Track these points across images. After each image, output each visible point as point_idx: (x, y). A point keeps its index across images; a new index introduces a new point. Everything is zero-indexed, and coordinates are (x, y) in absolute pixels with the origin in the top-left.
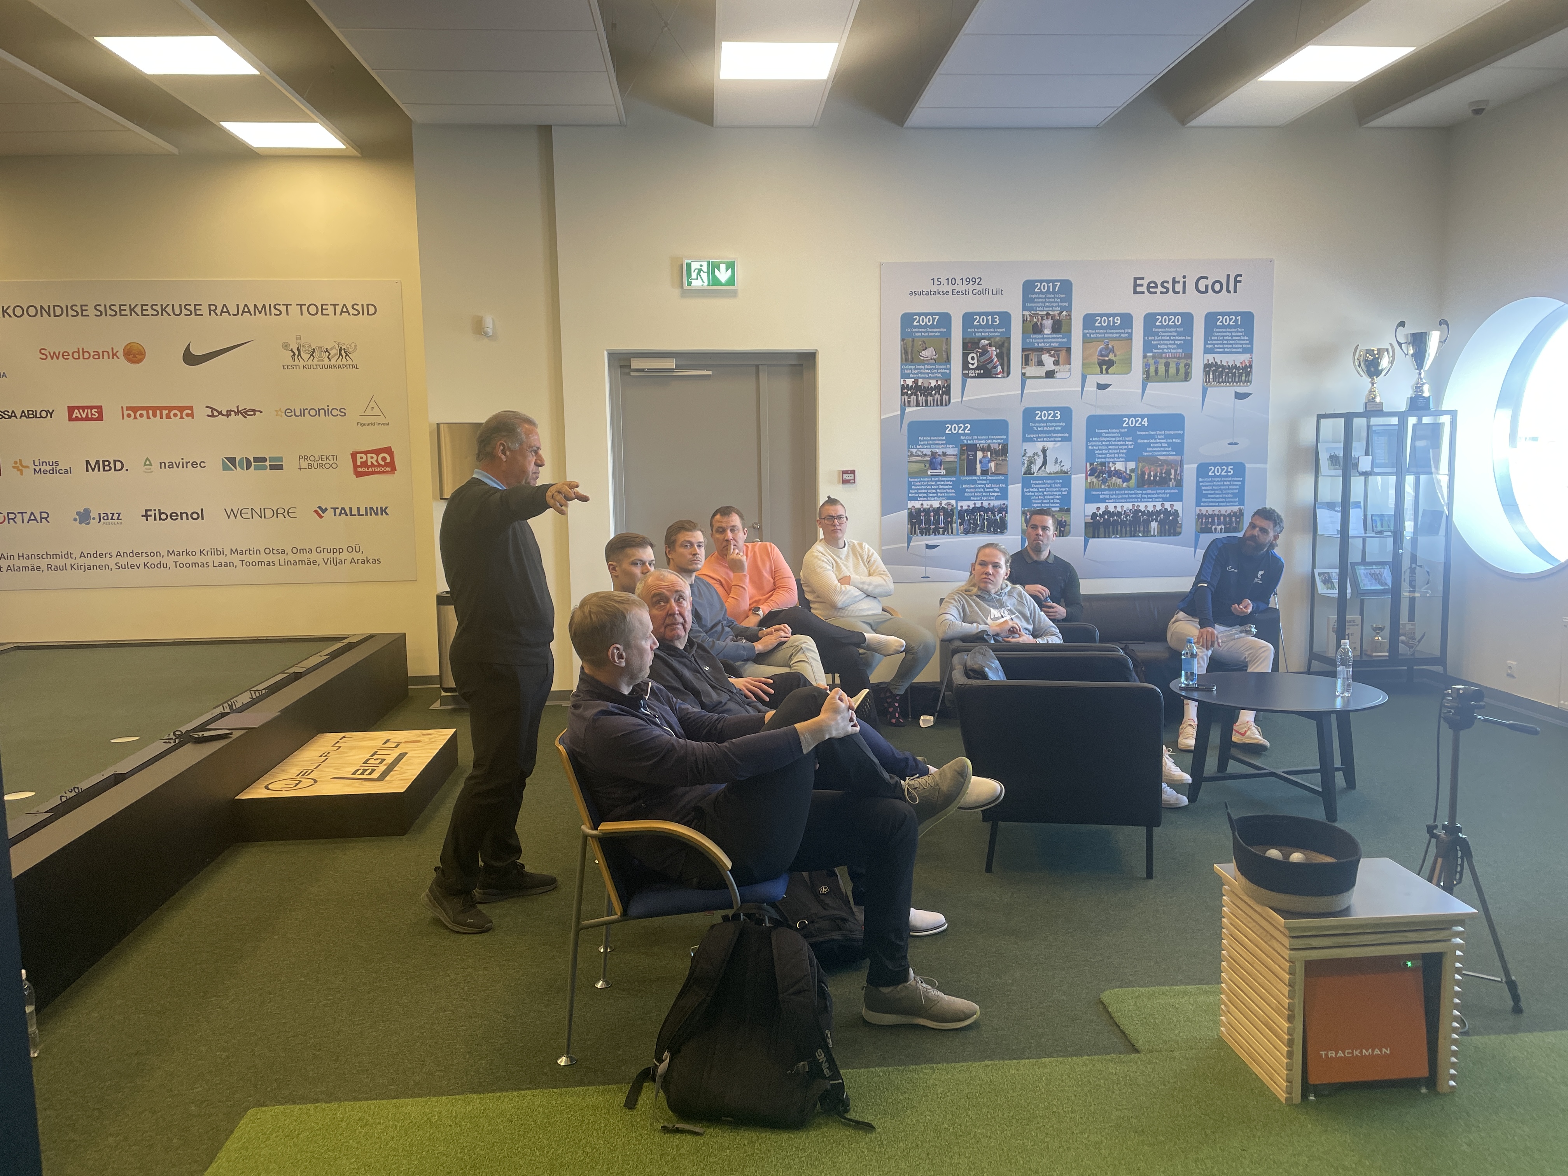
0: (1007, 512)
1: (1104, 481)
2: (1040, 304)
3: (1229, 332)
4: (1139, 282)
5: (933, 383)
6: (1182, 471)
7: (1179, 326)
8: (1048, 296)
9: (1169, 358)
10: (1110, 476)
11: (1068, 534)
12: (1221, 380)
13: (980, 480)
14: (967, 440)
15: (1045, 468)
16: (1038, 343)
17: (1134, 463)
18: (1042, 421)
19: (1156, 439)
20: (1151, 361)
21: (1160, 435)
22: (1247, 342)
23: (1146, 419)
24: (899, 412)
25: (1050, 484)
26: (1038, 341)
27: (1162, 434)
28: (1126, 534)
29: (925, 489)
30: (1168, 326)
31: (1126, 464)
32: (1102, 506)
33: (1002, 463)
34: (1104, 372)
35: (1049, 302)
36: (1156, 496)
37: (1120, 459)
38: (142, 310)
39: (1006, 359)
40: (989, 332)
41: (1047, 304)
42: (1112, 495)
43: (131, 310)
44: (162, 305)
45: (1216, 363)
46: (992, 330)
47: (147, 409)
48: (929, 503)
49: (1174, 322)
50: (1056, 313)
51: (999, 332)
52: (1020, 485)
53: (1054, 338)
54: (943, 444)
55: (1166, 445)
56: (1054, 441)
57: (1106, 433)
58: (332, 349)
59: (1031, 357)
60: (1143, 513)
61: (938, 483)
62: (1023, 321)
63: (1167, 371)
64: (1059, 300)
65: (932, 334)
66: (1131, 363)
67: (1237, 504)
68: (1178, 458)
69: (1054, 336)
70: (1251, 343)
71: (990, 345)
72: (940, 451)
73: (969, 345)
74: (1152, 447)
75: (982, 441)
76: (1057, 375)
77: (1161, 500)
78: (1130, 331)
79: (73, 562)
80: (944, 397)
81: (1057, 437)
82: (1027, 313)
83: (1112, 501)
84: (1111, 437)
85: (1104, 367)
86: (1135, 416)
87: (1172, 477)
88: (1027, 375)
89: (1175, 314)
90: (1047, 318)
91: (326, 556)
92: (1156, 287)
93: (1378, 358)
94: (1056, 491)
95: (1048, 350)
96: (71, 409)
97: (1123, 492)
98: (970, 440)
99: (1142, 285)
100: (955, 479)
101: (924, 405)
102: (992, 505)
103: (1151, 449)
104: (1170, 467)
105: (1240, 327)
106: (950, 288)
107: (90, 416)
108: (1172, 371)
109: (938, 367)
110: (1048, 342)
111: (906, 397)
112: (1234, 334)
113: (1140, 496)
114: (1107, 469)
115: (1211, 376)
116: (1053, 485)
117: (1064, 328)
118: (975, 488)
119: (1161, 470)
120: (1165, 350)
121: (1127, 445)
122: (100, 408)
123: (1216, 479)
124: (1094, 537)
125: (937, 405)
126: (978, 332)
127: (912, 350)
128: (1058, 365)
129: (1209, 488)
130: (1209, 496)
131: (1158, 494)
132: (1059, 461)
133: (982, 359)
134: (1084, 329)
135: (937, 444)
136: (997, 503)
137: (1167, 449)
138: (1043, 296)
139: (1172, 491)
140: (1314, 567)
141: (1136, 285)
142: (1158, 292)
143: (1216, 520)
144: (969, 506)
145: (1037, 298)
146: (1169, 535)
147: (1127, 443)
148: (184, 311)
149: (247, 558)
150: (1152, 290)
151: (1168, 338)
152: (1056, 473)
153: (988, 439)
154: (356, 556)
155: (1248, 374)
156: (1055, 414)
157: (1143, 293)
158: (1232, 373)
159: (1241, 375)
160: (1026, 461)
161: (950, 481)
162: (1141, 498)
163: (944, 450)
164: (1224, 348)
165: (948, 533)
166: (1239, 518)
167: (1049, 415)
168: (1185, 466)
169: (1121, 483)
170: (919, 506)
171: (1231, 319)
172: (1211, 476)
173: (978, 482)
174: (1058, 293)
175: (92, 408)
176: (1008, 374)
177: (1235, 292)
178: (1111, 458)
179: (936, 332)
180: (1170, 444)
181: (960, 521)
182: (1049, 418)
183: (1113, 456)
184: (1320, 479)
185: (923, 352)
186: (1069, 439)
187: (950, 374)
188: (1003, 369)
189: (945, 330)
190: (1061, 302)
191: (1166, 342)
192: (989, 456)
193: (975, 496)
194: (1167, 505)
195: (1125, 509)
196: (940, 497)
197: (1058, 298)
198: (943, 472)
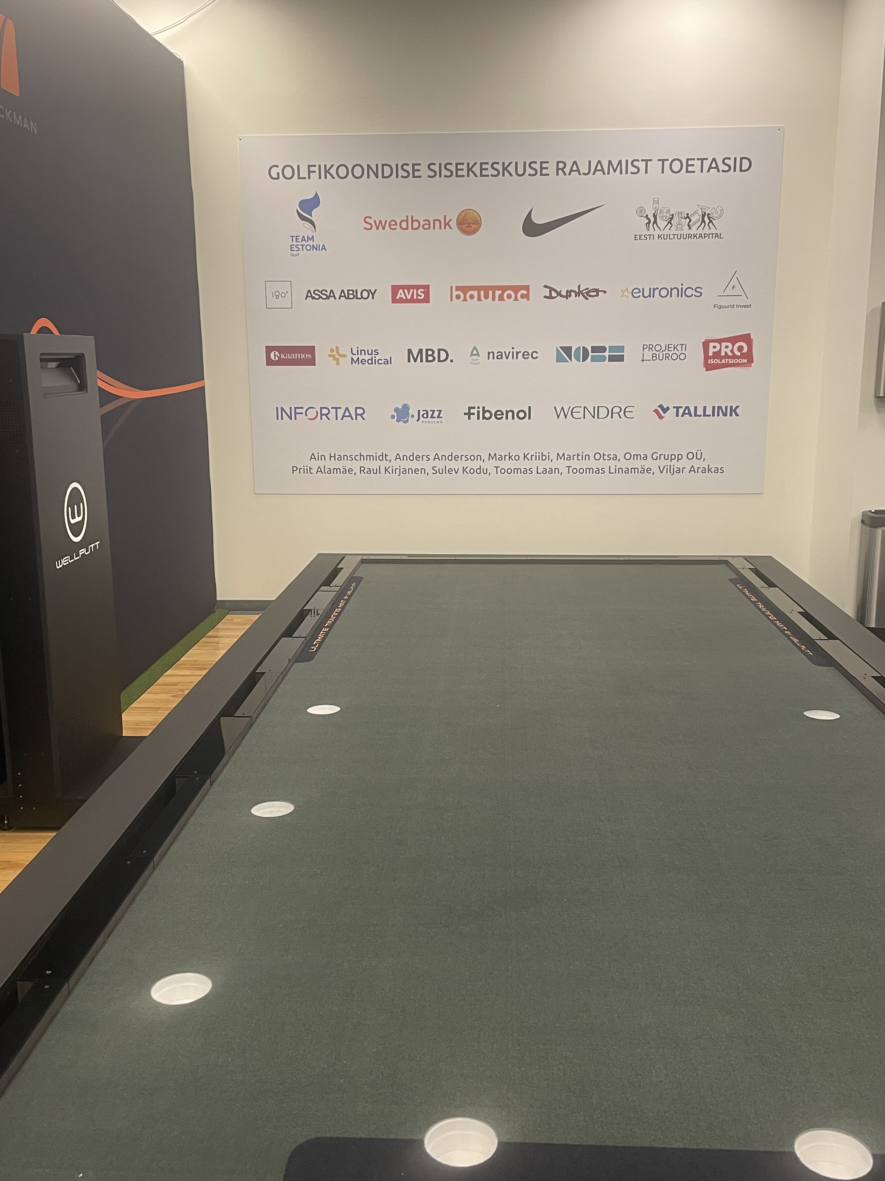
38: (482, 169)
43: (469, 169)
44: (504, 163)
47: (478, 288)
58: (693, 215)
79: (387, 463)
91: (663, 463)
96: (395, 289)
107: (415, 297)
122: (426, 288)
148: (529, 171)
149: (575, 464)
154: (696, 463)
175: (417, 287)
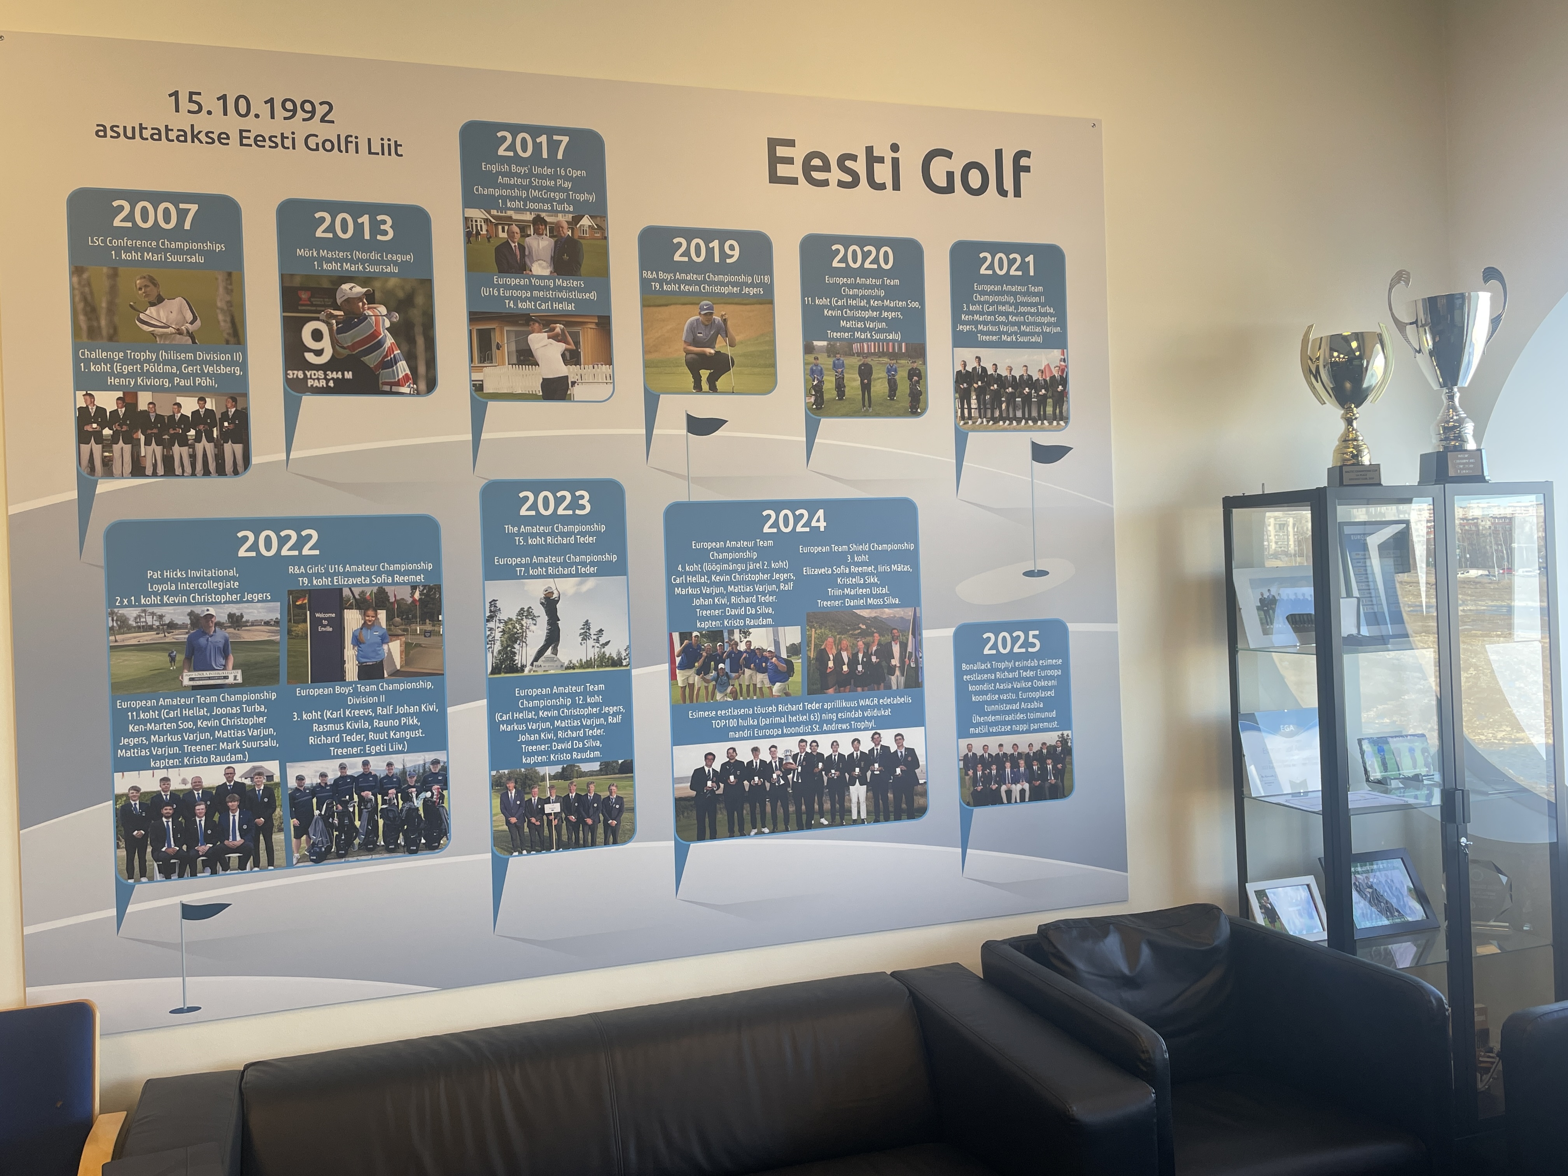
0: (445, 785)
1: (722, 682)
2: (516, 192)
3: (1010, 293)
4: (781, 151)
5: (189, 406)
6: (918, 646)
7: (890, 274)
8: (536, 170)
9: (869, 354)
10: (736, 667)
11: (630, 835)
12: (997, 414)
13: (356, 694)
14: (310, 577)
15: (555, 652)
16: (515, 299)
17: (798, 629)
18: (538, 519)
19: (848, 565)
20: (826, 362)
21: (859, 553)
22: (1053, 320)
23: (821, 513)
24: (74, 495)
25: (572, 695)
26: (516, 293)
27: (864, 553)
28: (786, 821)
29: (173, 732)
30: (862, 272)
31: (776, 634)
32: (720, 751)
33: (423, 640)
34: (705, 386)
35: (540, 188)
36: (859, 714)
37: (761, 621)
39: (420, 341)
40: (363, 262)
41: (536, 193)
42: (744, 717)
45: (984, 369)
46: (374, 256)
48: (189, 773)
49: (876, 261)
50: (563, 219)
51: (395, 263)
52: (484, 702)
53: (560, 289)
54: (232, 591)
55: (874, 580)
56: (577, 575)
57: (719, 550)
59: (496, 338)
60: (829, 762)
61: (217, 711)
62: (468, 235)
63: (866, 387)
64: (568, 185)
65: (181, 259)
66: (774, 365)
67: (1055, 724)
68: (908, 613)
69: (559, 282)
70: (1062, 321)
71: (370, 298)
72: (220, 614)
73: (304, 296)
74: (843, 587)
75: (359, 580)
76: (577, 392)
77: (871, 724)
78: (767, 279)
80: (228, 447)
81: (584, 564)
82: (477, 214)
83: (746, 733)
84: (735, 561)
85: (705, 374)
86: (793, 505)
87: (895, 662)
88: (488, 388)
89: (878, 242)
90: (537, 232)
92: (826, 168)
93: (1361, 358)
94: (590, 716)
95: (546, 322)
97: (772, 709)
98: (318, 576)
99: (790, 161)
100: (274, 696)
101: (161, 470)
102: (398, 767)
103: (839, 592)
104: (888, 638)
105: (1034, 281)
106: (232, 124)
108: (880, 387)
109: (201, 356)
110: (545, 300)
111: (97, 449)
112: (1021, 299)
113: (816, 717)
114: (727, 649)
115: (974, 404)
116: (580, 700)
117: (587, 263)
118: (343, 720)
119: (868, 645)
120: (857, 335)
121: (777, 582)
123: (1002, 665)
124: (701, 838)
125: (207, 473)
126: (329, 261)
127: (111, 304)
128: (577, 363)
129: (985, 687)
130: (988, 708)
131: (864, 708)
132: (593, 631)
133: (349, 338)
134: (643, 266)
135: (210, 592)
136: (415, 761)
137: (876, 591)
138: (523, 170)
139: (899, 700)
140: (1243, 877)
141: (774, 161)
142: (833, 183)
143: (1008, 770)
144: (323, 775)
145: (504, 175)
146: (898, 818)
147: (777, 576)
150: (816, 175)
151: (863, 303)
152: (589, 664)
153: (378, 573)
155: (1061, 399)
156: (575, 499)
157: (794, 181)
158: (1021, 395)
159: (1042, 401)
160: (498, 635)
161: (260, 702)
162: (821, 723)
163: (235, 609)
164: (1000, 333)
165: (256, 864)
166: (1062, 761)
167: (559, 501)
168: (926, 634)
169: (767, 684)
170: (155, 786)
171: (1012, 262)
172: (990, 658)
173: (351, 701)
174: (562, 164)
176: (431, 385)
177: (1017, 194)
178: (735, 617)
179: (191, 252)
180: (885, 579)
181: (294, 822)
182: (560, 511)
183: (742, 611)
184: (1241, 657)
185: (152, 311)
186: (619, 568)
187: (244, 378)
188: (413, 369)
189: (219, 247)
190: (575, 189)
191: (859, 314)
192: (384, 624)
193: (343, 745)
194: (888, 738)
195: (780, 754)
196: (224, 752)
197: (567, 178)
198: (234, 676)
